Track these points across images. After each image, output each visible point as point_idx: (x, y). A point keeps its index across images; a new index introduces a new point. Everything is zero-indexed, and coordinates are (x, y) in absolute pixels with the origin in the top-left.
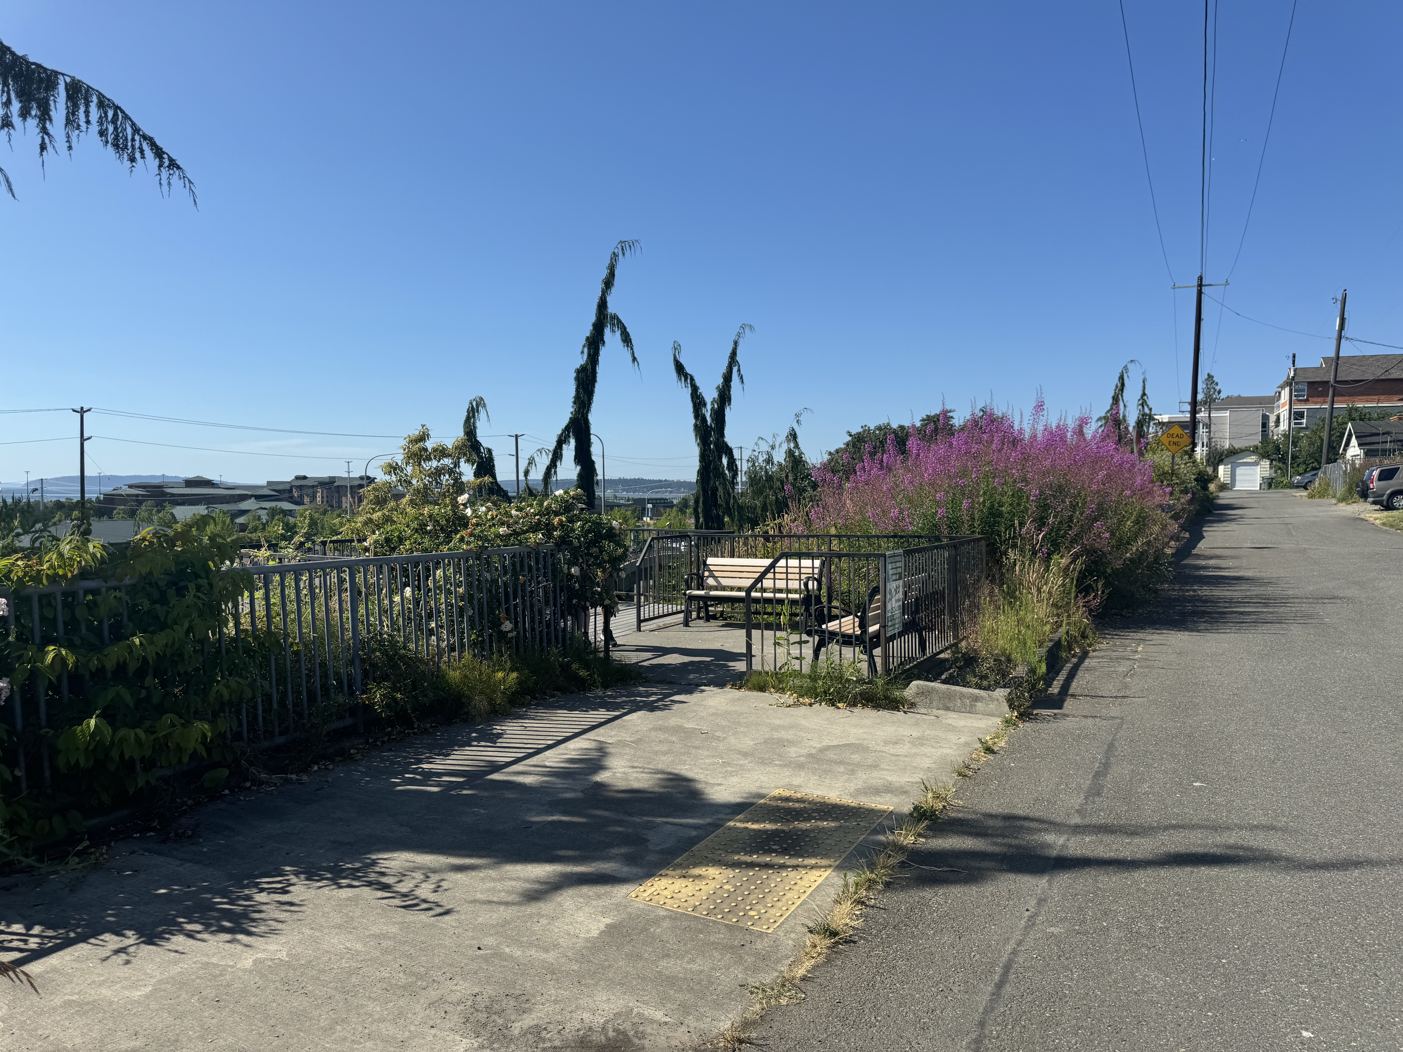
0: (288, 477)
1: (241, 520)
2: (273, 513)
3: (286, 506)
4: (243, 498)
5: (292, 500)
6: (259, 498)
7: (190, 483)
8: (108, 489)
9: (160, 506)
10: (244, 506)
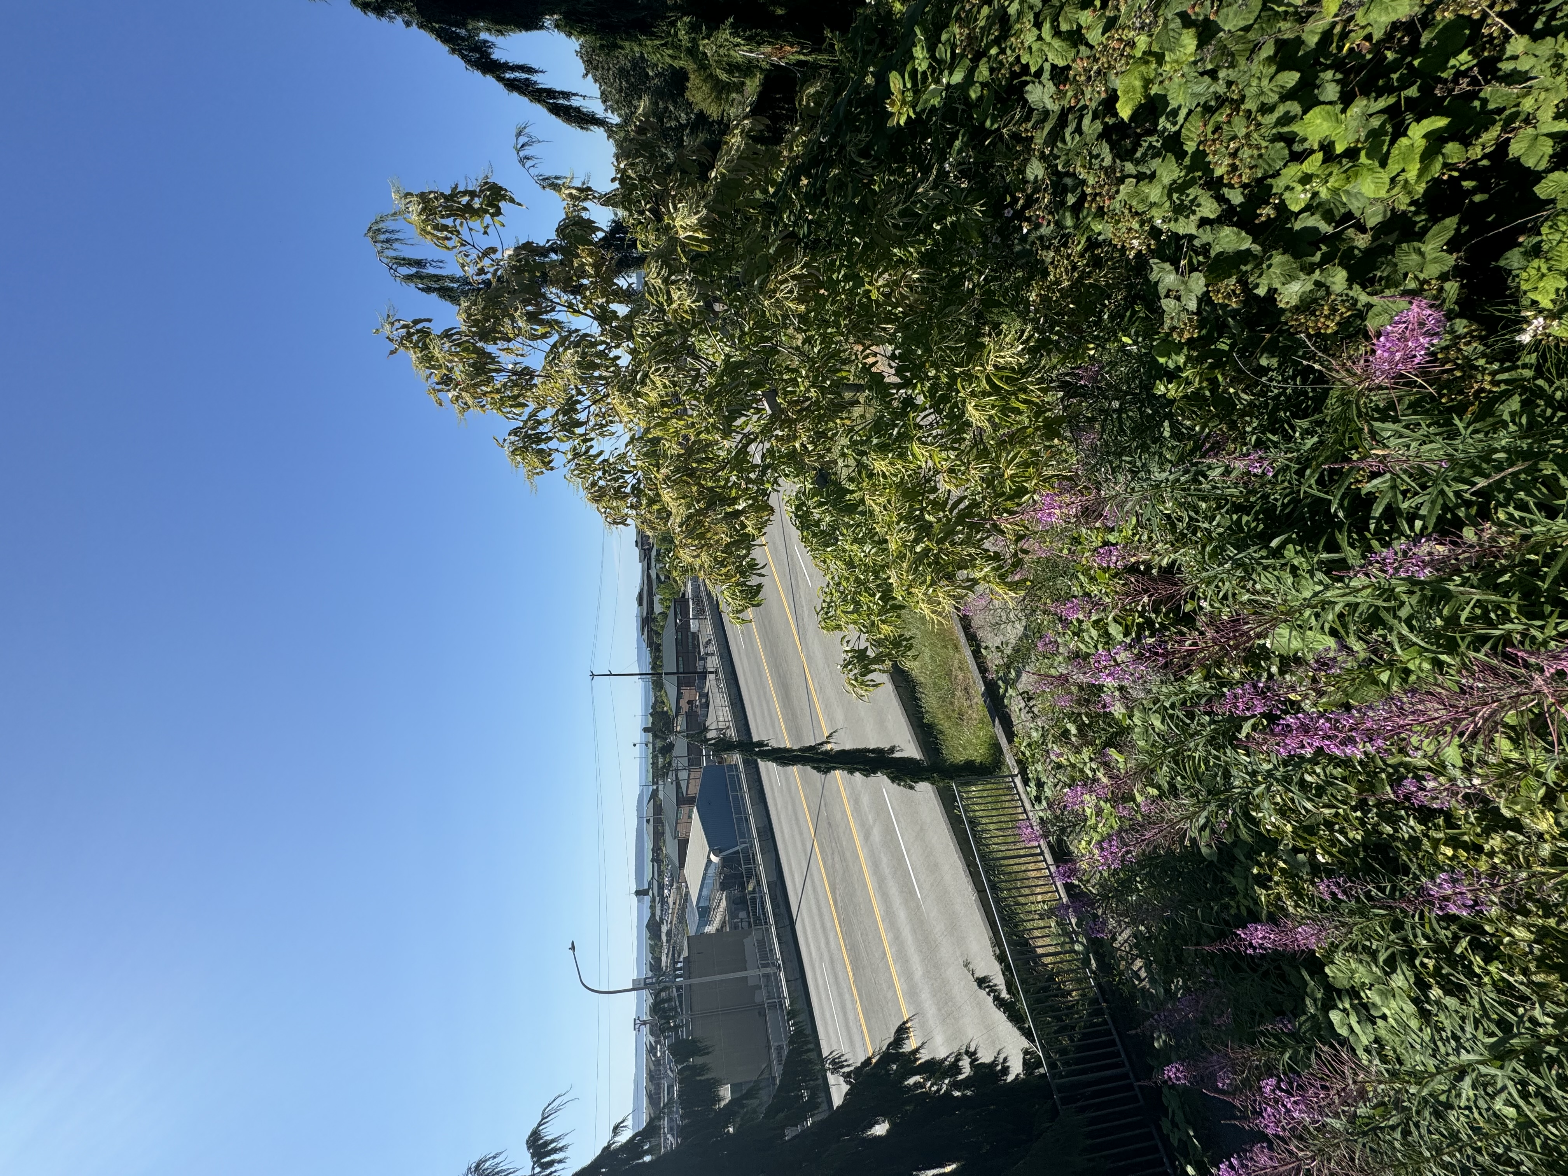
0: (636, 552)
1: (663, 578)
2: (658, 561)
3: (654, 553)
4: (649, 576)
5: (650, 550)
6: (649, 568)
7: (640, 604)
8: (644, 645)
9: (654, 620)
10: (654, 576)
